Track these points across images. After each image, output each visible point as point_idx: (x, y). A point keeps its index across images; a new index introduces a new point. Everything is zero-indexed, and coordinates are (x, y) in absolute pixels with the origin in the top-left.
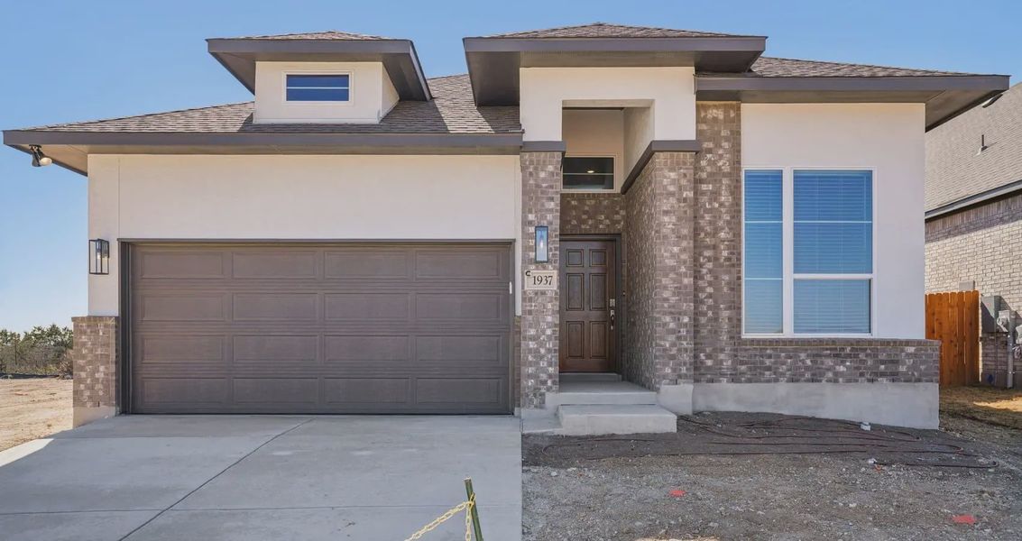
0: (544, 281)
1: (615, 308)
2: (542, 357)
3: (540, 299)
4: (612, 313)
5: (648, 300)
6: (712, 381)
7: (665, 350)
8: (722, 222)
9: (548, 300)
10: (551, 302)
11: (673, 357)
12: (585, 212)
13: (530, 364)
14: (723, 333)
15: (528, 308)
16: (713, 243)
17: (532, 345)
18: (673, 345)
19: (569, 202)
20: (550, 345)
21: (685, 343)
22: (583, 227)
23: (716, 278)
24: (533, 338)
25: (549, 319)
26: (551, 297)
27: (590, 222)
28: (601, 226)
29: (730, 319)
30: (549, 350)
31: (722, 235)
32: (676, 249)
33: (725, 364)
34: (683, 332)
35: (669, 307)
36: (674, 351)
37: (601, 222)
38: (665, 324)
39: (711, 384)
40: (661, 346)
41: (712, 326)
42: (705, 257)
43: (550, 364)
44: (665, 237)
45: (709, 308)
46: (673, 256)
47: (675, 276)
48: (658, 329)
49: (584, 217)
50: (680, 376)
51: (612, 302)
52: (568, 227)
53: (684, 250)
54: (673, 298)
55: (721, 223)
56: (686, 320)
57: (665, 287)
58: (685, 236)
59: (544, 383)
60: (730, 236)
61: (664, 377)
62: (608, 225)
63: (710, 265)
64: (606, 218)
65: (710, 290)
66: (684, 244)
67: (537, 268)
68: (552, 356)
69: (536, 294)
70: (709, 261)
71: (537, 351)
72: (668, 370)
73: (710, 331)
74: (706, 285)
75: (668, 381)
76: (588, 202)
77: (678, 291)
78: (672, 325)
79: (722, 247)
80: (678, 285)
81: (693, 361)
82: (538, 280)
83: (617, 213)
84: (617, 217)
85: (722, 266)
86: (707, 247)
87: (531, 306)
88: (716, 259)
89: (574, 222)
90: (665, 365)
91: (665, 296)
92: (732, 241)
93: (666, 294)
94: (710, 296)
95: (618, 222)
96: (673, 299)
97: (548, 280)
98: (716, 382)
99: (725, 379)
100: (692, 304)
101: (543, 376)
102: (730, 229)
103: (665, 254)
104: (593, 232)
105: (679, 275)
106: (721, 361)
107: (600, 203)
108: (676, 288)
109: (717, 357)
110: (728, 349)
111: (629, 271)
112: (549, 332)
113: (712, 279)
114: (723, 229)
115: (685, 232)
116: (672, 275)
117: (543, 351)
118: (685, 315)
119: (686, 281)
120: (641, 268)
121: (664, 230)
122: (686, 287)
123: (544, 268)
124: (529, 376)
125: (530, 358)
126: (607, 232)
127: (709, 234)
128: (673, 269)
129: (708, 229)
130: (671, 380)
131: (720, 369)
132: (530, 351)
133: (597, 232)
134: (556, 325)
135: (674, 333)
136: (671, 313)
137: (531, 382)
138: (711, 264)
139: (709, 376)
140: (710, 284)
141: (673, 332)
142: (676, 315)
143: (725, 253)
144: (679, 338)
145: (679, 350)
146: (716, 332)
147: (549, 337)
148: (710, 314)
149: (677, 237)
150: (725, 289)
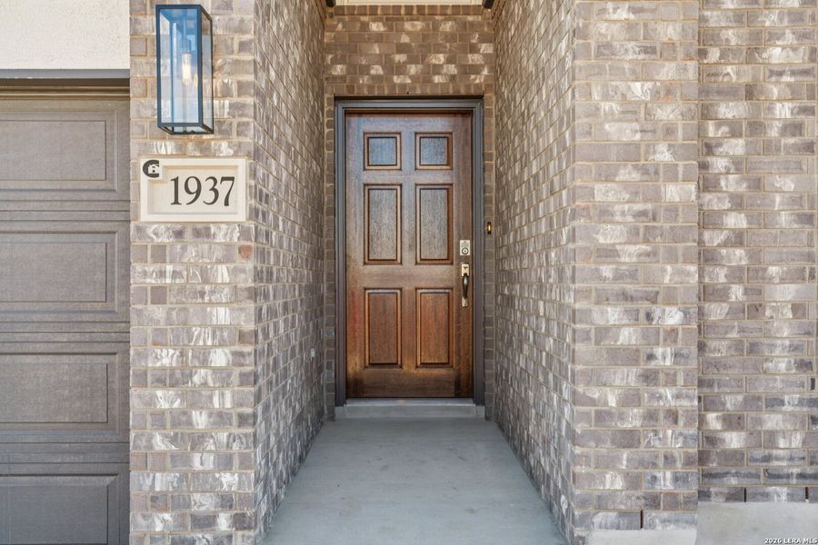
0: (207, 195)
1: (471, 260)
2: (197, 441)
3: (192, 252)
4: (465, 269)
5: (547, 248)
6: (742, 495)
7: (602, 417)
8: (774, 17)
9: (218, 254)
10: (226, 260)
11: (629, 439)
12: (401, 49)
13: (161, 462)
14: (777, 352)
15: (151, 281)
16: (746, 79)
17: (165, 399)
18: (630, 399)
19: (365, 26)
20: (224, 400)
21: (668, 393)
22: (397, 80)
23: (757, 184)
24: (167, 379)
25: (222, 315)
26: (228, 246)
27: (413, 69)
28: (437, 79)
29: (797, 309)
30: (221, 418)
31: (776, 54)
32: (638, 89)
33: (782, 443)
34: (664, 357)
35: (618, 277)
36: (633, 420)
37: (437, 69)
38: (603, 332)
39: (740, 505)
40: (593, 402)
41: (742, 330)
42: (721, 123)
43: (225, 463)
44: (605, 49)
45: (736, 275)
46: (630, 111)
47: (636, 176)
48: (580, 347)
49: (400, 58)
50: (654, 502)
51: (465, 246)
52: (364, 80)
53: (667, 92)
54: (632, 249)
55: (770, 20)
56: (673, 317)
57: (605, 214)
58: (671, 45)
59: (207, 522)
60: (799, 59)
61: (602, 503)
62: (453, 78)
63: (737, 147)
64: (449, 61)
65: (736, 221)
66: (668, 71)
67: (181, 152)
68: (231, 437)
69: (179, 234)
70: (735, 133)
71: (181, 419)
72: (614, 482)
73: (738, 345)
74: (727, 205)
75: (613, 515)
76: (408, 26)
77: (646, 226)
78: (628, 336)
79: (775, 91)
80: (649, 206)
81: (694, 451)
82: (187, 189)
83: (474, 49)
84: (474, 59)
85: (770, 148)
86: (729, 93)
87: (162, 274)
88: (756, 127)
89: (377, 70)
90: (607, 463)
91: (602, 240)
92: (806, 72)
93: (608, 235)
94: (738, 239)
95: (476, 69)
96: (631, 253)
97: (219, 189)
98: (755, 497)
99: (785, 490)
100: (693, 268)
101: (203, 503)
102: (803, 36)
103: (605, 106)
104: (418, 92)
105: (650, 172)
106: (772, 435)
107: (435, 28)
108: (643, 213)
109: (759, 421)
110: (791, 398)
111: (499, 177)
112: (220, 358)
113: (743, 188)
114: (780, 36)
115: (669, 31)
116: (627, 174)
117: (200, 420)
118: (670, 301)
119: (674, 192)
120: (526, 164)
121: (603, 27)
122: (673, 210)
123: (205, 151)
124: (158, 502)
125: (160, 443)
126: (451, 92)
127: (736, 51)
128: (631, 153)
129: (732, 36)
130: (622, 514)
131: (768, 459)
132: (159, 419)
133: (429, 92)
134: (242, 338)
135: (635, 362)
136: (625, 297)
137: (162, 522)
138: (741, 142)
139: (734, 481)
140: (738, 203)
141: (630, 356)
142: (640, 304)
143: (784, 111)
144: (649, 377)
145: (651, 416)
146: (753, 348)
147: (223, 376)
148: (737, 292)
149: (646, 50)
150: (784, 219)
